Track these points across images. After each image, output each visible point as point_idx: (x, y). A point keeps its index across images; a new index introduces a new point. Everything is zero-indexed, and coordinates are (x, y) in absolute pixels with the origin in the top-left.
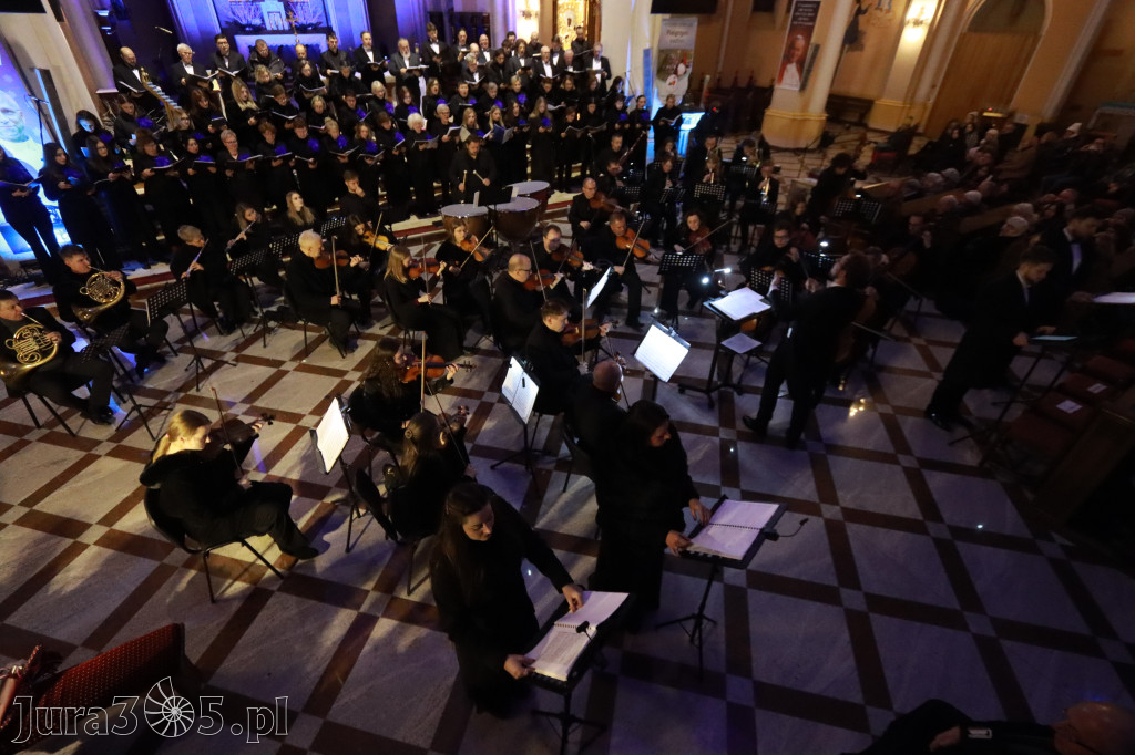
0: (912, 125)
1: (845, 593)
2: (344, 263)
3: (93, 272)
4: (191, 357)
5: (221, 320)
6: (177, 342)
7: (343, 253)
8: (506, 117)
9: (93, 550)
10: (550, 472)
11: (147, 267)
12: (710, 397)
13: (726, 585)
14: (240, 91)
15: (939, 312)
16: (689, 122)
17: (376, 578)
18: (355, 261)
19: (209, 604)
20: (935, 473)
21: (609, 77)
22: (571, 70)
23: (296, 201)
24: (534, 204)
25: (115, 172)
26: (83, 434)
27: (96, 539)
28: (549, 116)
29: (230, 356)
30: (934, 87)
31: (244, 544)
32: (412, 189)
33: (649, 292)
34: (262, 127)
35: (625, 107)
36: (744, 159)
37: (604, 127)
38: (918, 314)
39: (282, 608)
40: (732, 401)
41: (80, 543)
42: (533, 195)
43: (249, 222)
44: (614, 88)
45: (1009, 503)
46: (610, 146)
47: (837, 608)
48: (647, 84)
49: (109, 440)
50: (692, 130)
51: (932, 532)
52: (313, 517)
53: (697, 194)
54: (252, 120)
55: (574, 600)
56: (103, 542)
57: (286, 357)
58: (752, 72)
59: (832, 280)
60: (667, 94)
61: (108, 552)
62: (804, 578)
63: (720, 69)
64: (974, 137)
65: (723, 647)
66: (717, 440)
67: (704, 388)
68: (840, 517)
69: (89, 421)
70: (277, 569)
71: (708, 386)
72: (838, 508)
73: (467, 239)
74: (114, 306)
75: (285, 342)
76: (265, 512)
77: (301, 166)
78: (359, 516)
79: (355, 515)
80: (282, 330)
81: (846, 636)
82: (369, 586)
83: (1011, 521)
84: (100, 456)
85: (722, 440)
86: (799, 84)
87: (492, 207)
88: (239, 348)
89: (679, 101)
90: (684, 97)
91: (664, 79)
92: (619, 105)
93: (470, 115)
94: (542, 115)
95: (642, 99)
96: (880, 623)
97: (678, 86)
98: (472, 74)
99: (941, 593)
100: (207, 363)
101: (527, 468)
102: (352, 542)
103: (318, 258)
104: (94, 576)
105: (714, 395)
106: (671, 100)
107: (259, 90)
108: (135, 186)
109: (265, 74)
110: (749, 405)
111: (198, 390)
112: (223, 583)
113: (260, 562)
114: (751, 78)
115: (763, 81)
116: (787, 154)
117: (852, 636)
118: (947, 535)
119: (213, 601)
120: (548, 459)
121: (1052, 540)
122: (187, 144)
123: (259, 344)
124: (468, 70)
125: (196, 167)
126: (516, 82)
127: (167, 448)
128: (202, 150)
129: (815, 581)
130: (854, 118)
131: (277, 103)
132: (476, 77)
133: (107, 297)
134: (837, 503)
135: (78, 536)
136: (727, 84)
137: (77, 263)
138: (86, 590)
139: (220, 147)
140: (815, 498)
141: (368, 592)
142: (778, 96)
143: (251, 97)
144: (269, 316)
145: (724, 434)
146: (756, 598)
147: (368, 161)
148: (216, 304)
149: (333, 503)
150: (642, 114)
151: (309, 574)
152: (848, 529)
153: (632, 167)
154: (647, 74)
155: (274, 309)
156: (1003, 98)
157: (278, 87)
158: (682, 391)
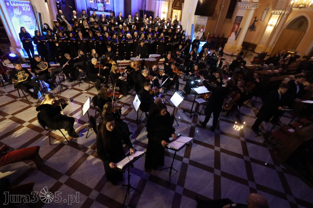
0: (266, 52)
1: (215, 170)
2: (102, 68)
3: (41, 61)
4: (60, 86)
5: (70, 78)
6: (58, 82)
7: (102, 65)
8: (152, 37)
9: (25, 128)
10: (143, 127)
11: (55, 63)
12: (191, 114)
13: (183, 162)
14: (85, 23)
15: (262, 102)
16: (202, 44)
17: (91, 146)
18: (105, 68)
19: (49, 145)
20: (249, 143)
21: (182, 30)
22: (172, 27)
23: (94, 51)
24: (155, 60)
25: (52, 39)
26: (30, 101)
27: (26, 125)
28: (164, 38)
29: (70, 87)
30: (274, 43)
31: (60, 130)
32: (125, 53)
33: (182, 86)
34: (89, 32)
35: (185, 39)
36: (214, 55)
37: (178, 43)
38: (255, 101)
39: (67, 149)
40: (197, 116)
41: (23, 126)
42: (155, 58)
43: (80, 54)
44: (182, 33)
45: (269, 154)
46: (178, 47)
47: (212, 174)
48: (192, 33)
49: (36, 103)
50: (202, 46)
51: (245, 159)
52: (80, 128)
53: (199, 62)
54: (87, 31)
55: (132, 153)
56: (28, 126)
57: (84, 89)
58: (224, 34)
59: (224, 85)
60: (196, 36)
61: (29, 129)
62: (205, 164)
63: (215, 32)
64: (282, 57)
65: (177, 178)
66: (190, 126)
67: (190, 112)
68: (219, 150)
69: (32, 98)
70: (68, 139)
71: (191, 112)
72: (219, 148)
73: (134, 65)
74: (44, 71)
75: (84, 86)
76: (66, 123)
77: (97, 43)
78: (91, 130)
79: (90, 129)
80: (84, 83)
81: (213, 182)
82: (89, 147)
83: (268, 159)
84: (32, 106)
85: (192, 126)
86: (235, 38)
87: (144, 59)
88: (73, 86)
89: (199, 38)
90: (201, 38)
91: (197, 32)
92: (183, 37)
93: (143, 35)
94: (162, 38)
95: (190, 37)
96: (223, 180)
97: (200, 35)
98: (146, 26)
99: (243, 174)
100: (64, 88)
101: (137, 125)
102: (88, 136)
103: (96, 65)
104: (24, 134)
105: (193, 114)
106: (197, 38)
107: (90, 23)
108: (56, 44)
109: (92, 20)
110: (202, 118)
111: (60, 94)
112: (54, 141)
113: (64, 137)
114: (223, 35)
115: (226, 37)
116: (229, 56)
117: (214, 181)
118: (249, 160)
119: (50, 144)
120: (144, 124)
121: (280, 166)
122: (70, 34)
123: (78, 85)
124: (145, 25)
125: (71, 40)
126: (156, 29)
127: (44, 103)
128: (74, 36)
129: (208, 165)
130: (251, 49)
131: (94, 27)
132: (147, 27)
133: (43, 68)
134: (219, 147)
135: (22, 124)
136: (216, 36)
137: (37, 59)
138: (21, 137)
139: (78, 36)
140: (214, 145)
141: (89, 148)
142: (229, 41)
143: (88, 25)
144: (83, 79)
145: (193, 125)
146: (190, 167)
147: (115, 44)
148: (69, 74)
149: (86, 126)
150: (189, 41)
151: (75, 142)
152: (221, 154)
153: (183, 54)
154: (192, 31)
155: (84, 77)
156: (294, 48)
157: (95, 23)
158: (184, 112)
